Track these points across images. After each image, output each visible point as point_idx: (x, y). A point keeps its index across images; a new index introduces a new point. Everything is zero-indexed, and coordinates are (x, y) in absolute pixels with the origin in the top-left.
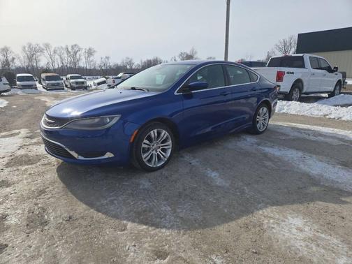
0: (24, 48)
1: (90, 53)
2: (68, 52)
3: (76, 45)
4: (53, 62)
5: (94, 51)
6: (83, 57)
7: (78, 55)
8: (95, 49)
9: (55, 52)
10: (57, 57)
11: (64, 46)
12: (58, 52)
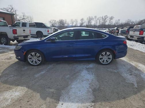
0: (88, 18)
1: (111, 18)
2: (103, 18)
3: (106, 16)
4: (96, 23)
5: (113, 18)
6: (108, 21)
7: (106, 20)
8: (114, 17)
9: (98, 19)
10: (98, 21)
11: (102, 17)
12: (99, 19)
